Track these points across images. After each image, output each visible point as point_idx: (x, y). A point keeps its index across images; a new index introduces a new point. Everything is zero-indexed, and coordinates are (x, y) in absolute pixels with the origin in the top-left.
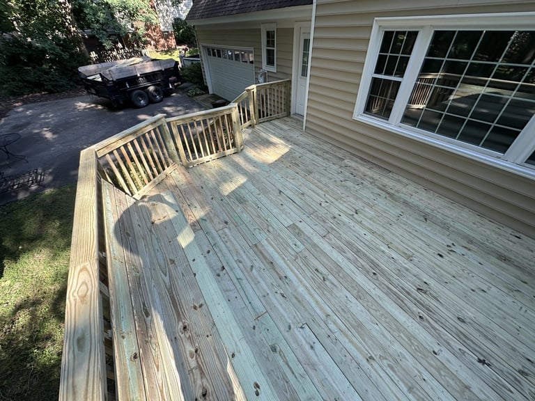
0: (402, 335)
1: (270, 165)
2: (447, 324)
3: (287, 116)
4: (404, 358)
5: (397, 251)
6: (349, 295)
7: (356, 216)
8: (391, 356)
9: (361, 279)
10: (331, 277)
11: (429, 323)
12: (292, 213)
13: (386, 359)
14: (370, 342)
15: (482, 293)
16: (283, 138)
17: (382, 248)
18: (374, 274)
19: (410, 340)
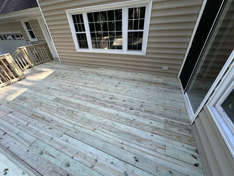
0: (106, 115)
1: (42, 80)
2: (120, 104)
3: (52, 60)
4: (108, 122)
5: (103, 90)
6: (84, 112)
7: (86, 85)
8: (102, 124)
9: (89, 105)
10: (76, 110)
11: (115, 107)
12: (55, 94)
13: (100, 126)
14: (94, 124)
15: (129, 91)
16: (50, 68)
17: (97, 92)
18: (94, 101)
19: (109, 115)
